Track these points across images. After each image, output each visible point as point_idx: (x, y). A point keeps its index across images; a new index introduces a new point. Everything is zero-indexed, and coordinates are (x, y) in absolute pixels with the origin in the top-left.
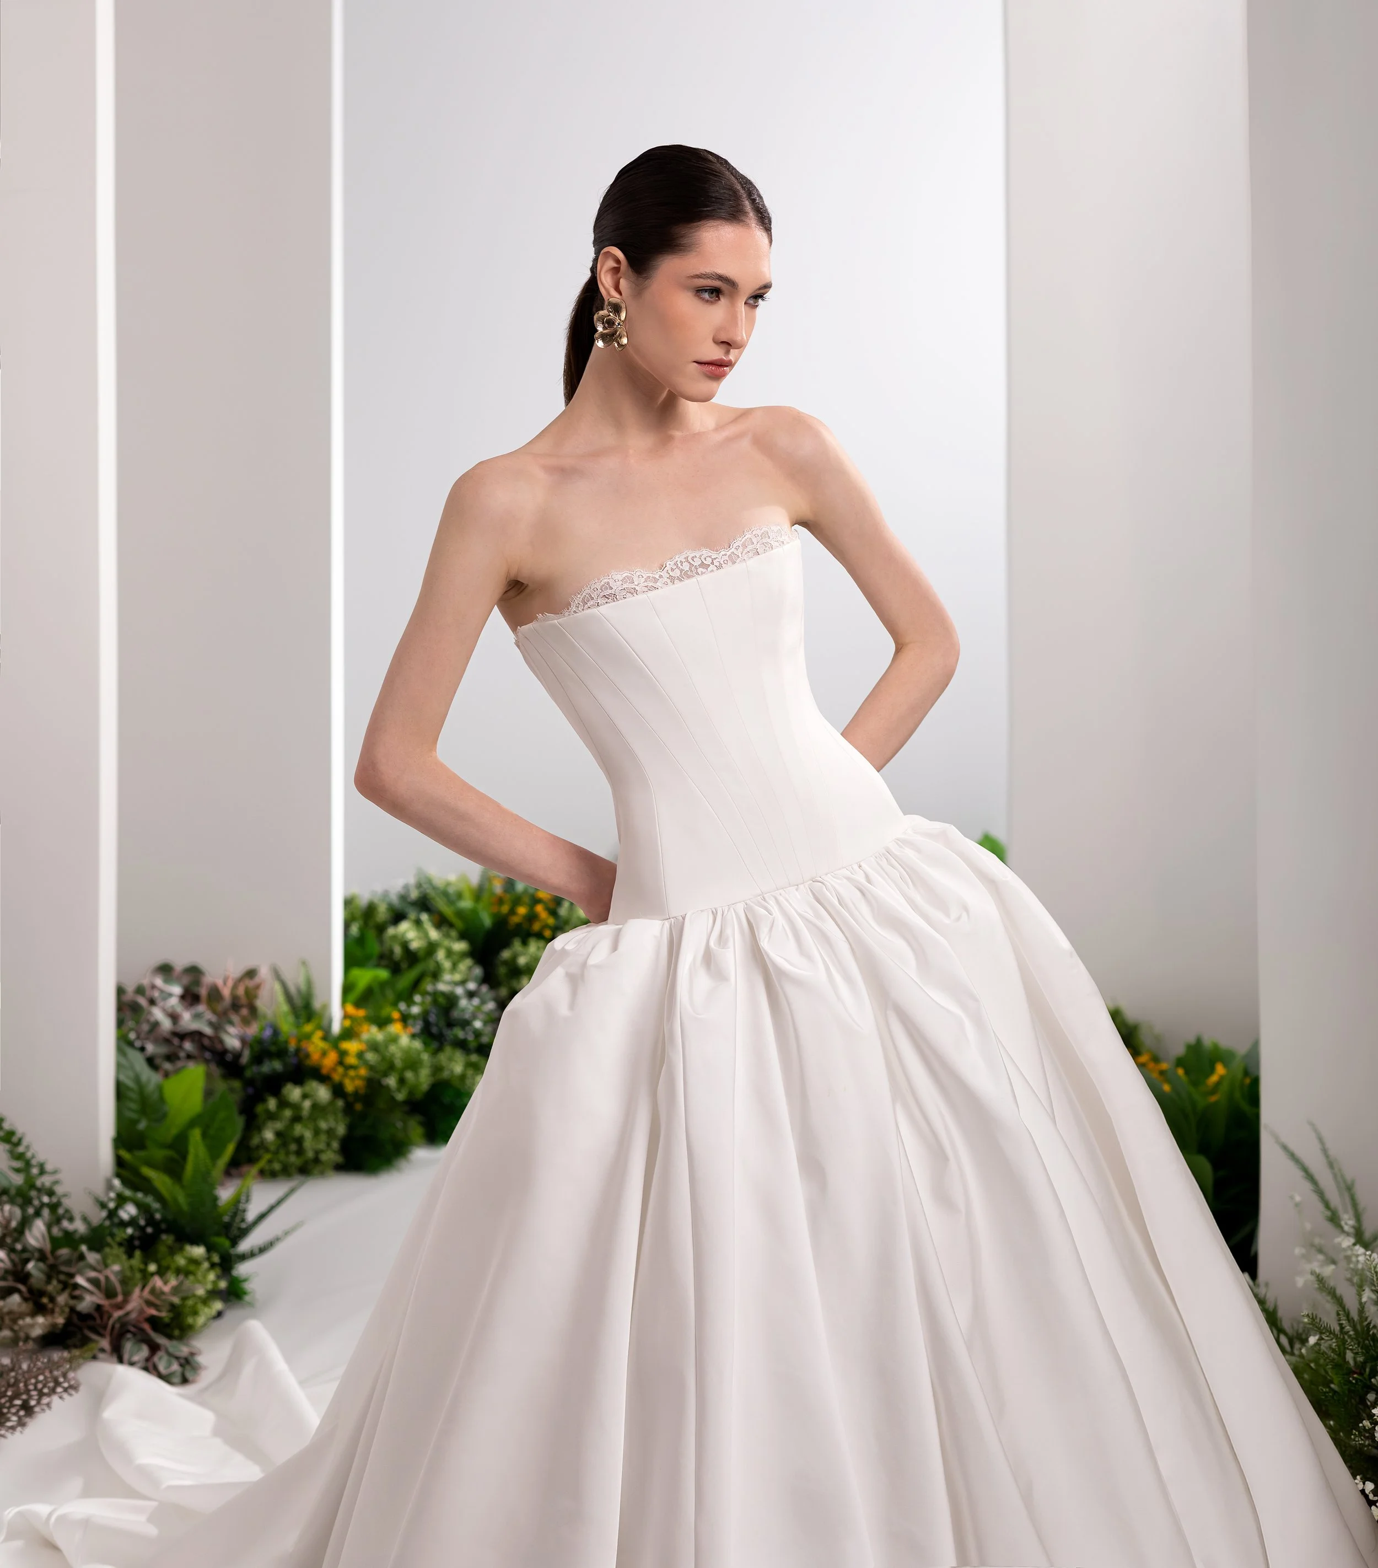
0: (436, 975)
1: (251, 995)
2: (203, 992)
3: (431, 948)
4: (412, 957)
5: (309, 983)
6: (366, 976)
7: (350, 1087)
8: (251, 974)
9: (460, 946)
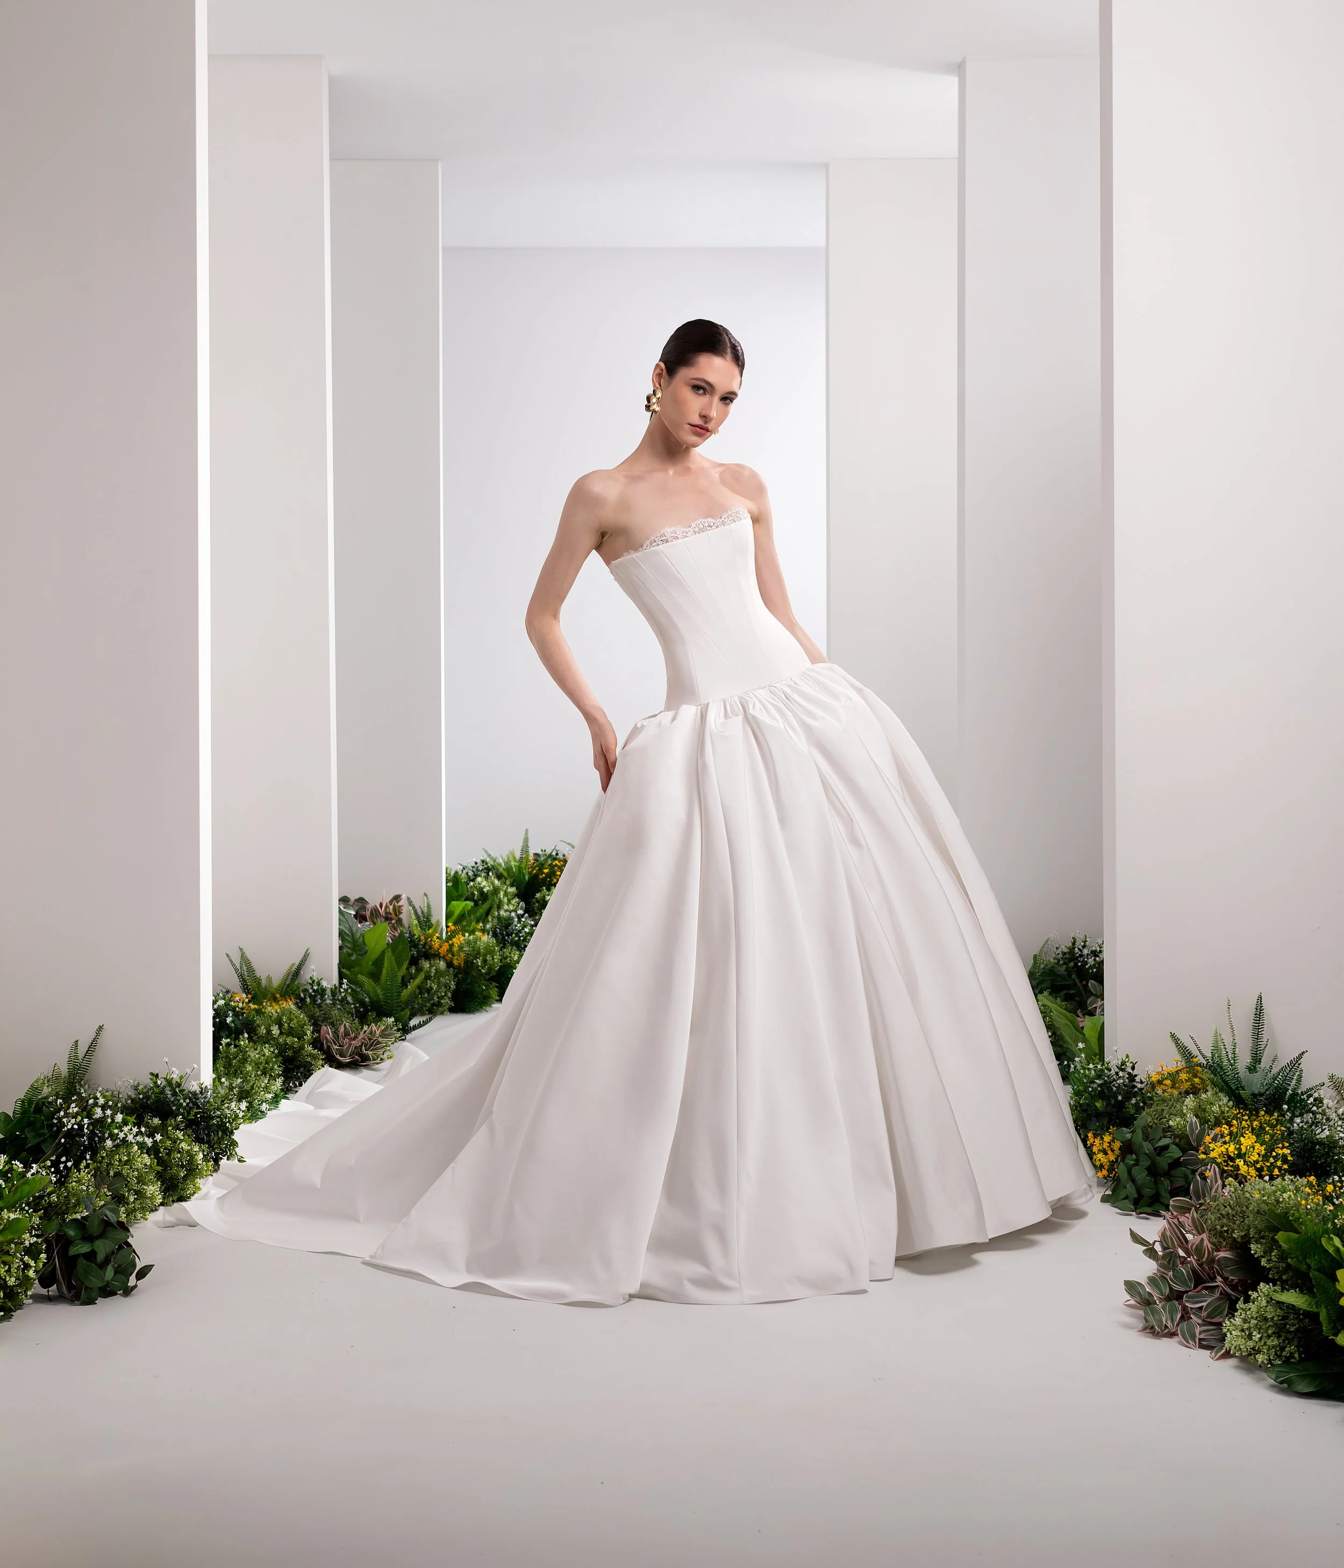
0: (499, 907)
1: (398, 911)
2: (368, 914)
3: (496, 891)
4: (484, 896)
5: (429, 907)
6: (460, 906)
7: (456, 962)
8: (397, 898)
9: (512, 890)
